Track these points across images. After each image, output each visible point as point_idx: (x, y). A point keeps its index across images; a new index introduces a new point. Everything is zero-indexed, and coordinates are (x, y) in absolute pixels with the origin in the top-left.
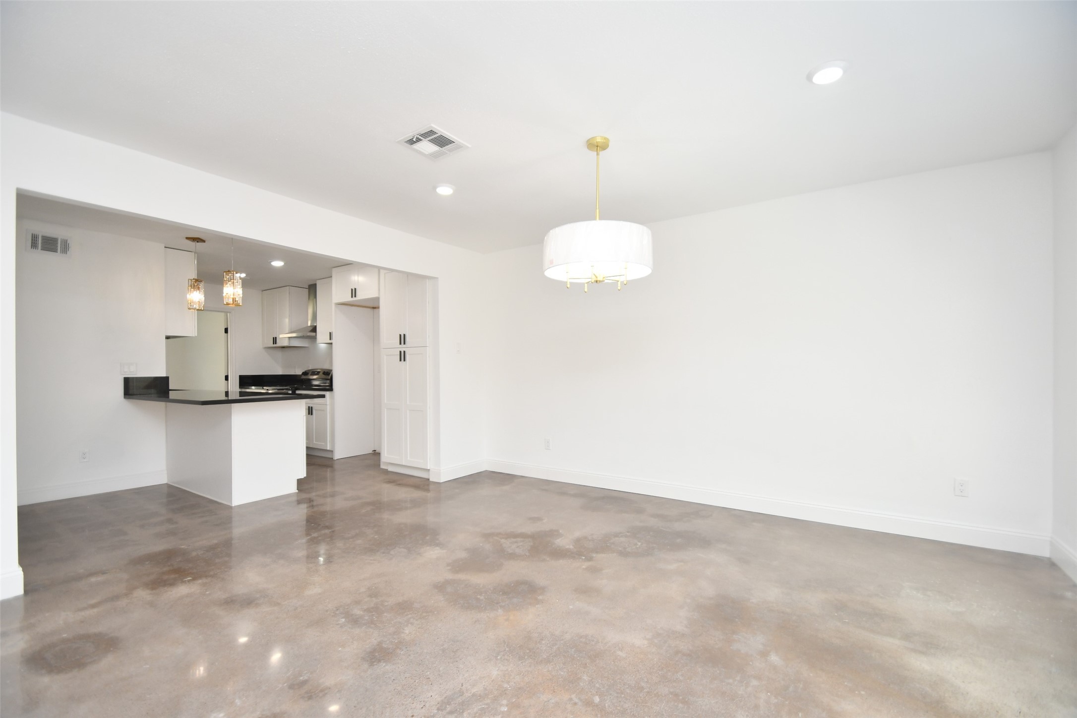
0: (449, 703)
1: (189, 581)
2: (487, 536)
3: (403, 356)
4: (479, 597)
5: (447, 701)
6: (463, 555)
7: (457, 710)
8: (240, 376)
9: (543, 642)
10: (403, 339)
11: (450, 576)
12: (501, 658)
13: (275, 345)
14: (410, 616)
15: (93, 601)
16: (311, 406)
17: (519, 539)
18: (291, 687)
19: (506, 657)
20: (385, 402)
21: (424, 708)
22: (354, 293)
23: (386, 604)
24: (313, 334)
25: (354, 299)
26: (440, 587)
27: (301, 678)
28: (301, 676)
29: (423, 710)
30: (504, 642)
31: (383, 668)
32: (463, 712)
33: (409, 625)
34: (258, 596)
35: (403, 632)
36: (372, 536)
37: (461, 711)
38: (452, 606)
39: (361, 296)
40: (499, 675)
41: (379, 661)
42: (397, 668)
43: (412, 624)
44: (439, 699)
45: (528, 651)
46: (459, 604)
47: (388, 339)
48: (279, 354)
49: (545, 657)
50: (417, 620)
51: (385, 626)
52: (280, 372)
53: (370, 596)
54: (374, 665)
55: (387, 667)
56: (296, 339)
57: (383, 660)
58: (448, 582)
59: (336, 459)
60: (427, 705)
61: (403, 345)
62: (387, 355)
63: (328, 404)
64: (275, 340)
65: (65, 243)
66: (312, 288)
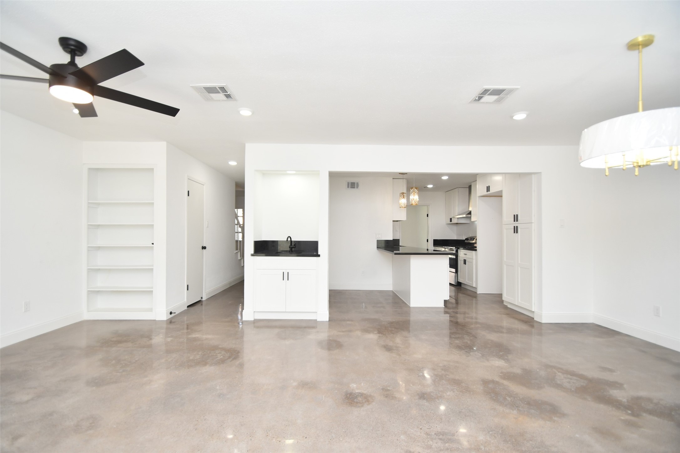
0: (443, 435)
1: (375, 333)
2: (547, 366)
3: (516, 230)
4: (507, 398)
5: (443, 434)
6: (518, 371)
7: (444, 440)
8: (434, 240)
9: (531, 442)
10: (516, 218)
11: (497, 379)
12: (491, 434)
13: (451, 223)
14: (455, 388)
15: (344, 330)
16: (465, 259)
17: (575, 378)
18: (383, 389)
19: (496, 435)
20: (505, 260)
21: (429, 429)
22: (488, 189)
23: (448, 376)
24: (469, 216)
25: (488, 193)
26: (485, 382)
27: (388, 388)
28: (389, 387)
29: (428, 430)
30: (502, 428)
31: (425, 403)
32: (447, 443)
33: (452, 392)
34: (395, 349)
35: (446, 393)
36: (466, 341)
37: (446, 442)
38: (485, 394)
39: (492, 190)
40: (483, 440)
41: (424, 399)
42: (430, 406)
43: (454, 392)
44: (439, 430)
45: (514, 440)
46: (490, 395)
47: (508, 218)
48: (455, 227)
49: (524, 450)
50: (458, 391)
51: (439, 386)
52: (455, 238)
53: (442, 369)
54: (420, 399)
55: (426, 403)
56: (463, 219)
57: (426, 399)
58: (493, 382)
59: (478, 293)
60: (431, 429)
61: (516, 222)
62: (506, 229)
63: (474, 259)
64: (451, 219)
65: (358, 184)
66: (470, 187)
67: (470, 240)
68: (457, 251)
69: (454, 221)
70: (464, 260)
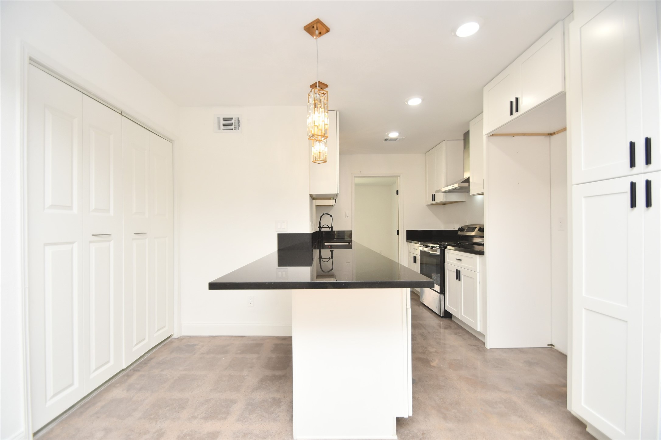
3: (640, 195)
8: (407, 231)
10: (639, 153)
13: (434, 202)
16: (459, 269)
22: (514, 106)
24: (466, 185)
25: (515, 114)
48: (441, 211)
52: (441, 227)
61: (640, 168)
62: (584, 197)
63: (478, 271)
64: (434, 197)
65: (237, 120)
66: (466, 135)
67: (467, 231)
68: (443, 252)
69: (440, 198)
70: (457, 270)
